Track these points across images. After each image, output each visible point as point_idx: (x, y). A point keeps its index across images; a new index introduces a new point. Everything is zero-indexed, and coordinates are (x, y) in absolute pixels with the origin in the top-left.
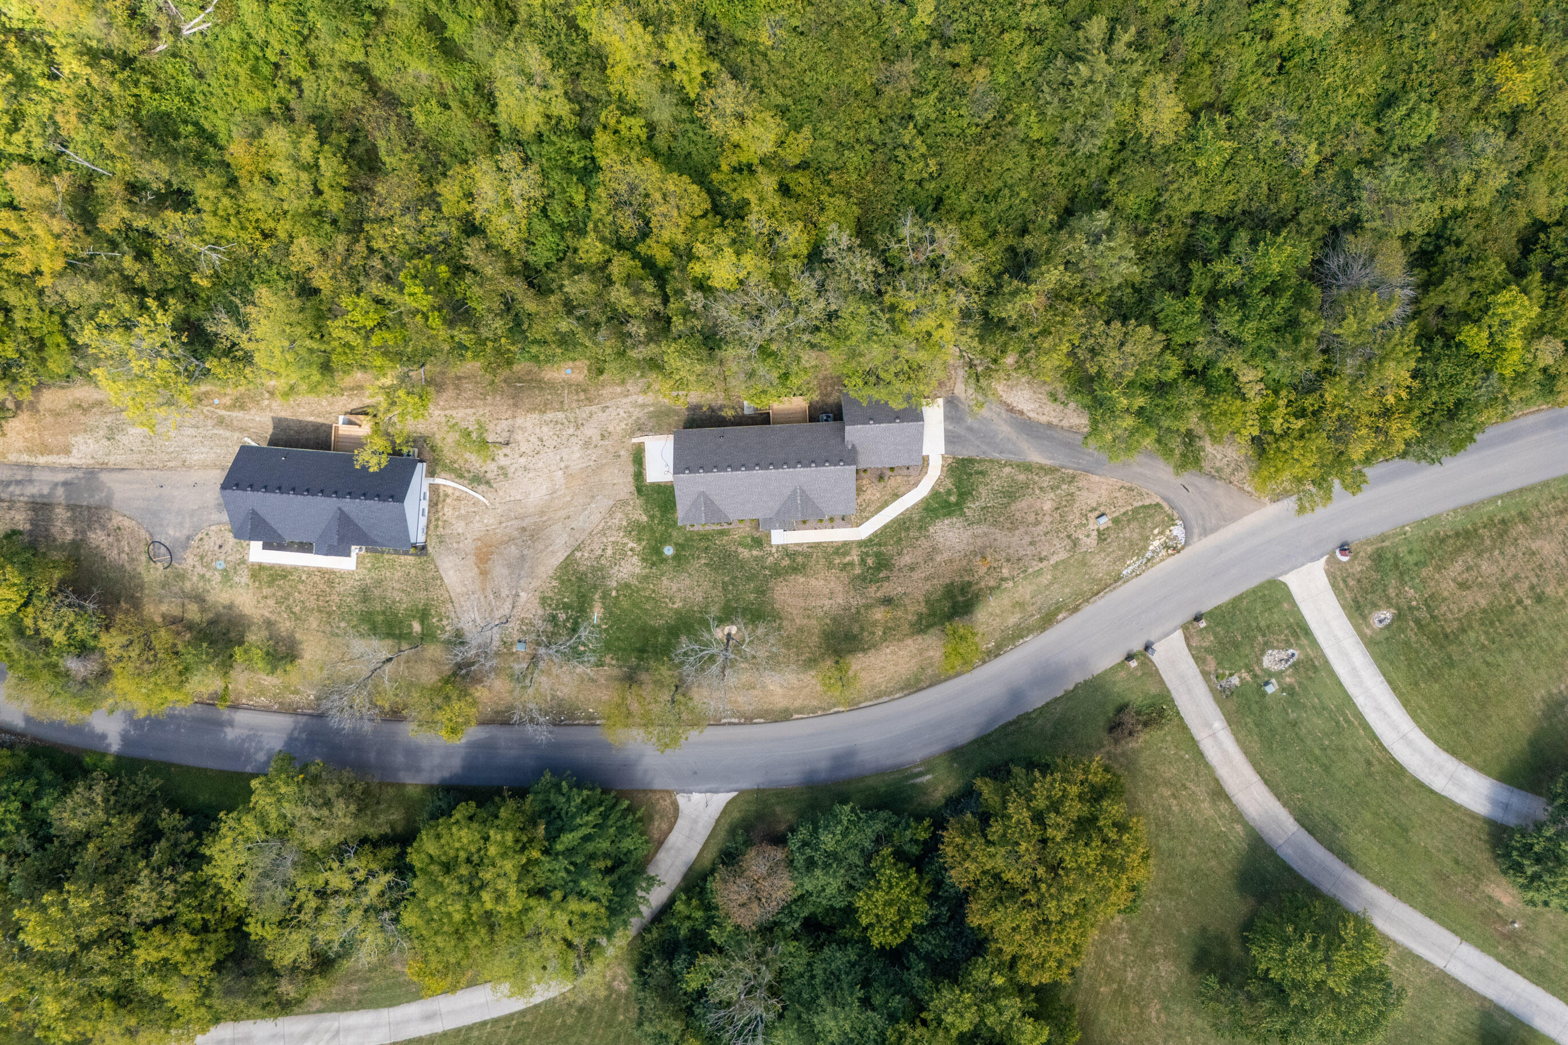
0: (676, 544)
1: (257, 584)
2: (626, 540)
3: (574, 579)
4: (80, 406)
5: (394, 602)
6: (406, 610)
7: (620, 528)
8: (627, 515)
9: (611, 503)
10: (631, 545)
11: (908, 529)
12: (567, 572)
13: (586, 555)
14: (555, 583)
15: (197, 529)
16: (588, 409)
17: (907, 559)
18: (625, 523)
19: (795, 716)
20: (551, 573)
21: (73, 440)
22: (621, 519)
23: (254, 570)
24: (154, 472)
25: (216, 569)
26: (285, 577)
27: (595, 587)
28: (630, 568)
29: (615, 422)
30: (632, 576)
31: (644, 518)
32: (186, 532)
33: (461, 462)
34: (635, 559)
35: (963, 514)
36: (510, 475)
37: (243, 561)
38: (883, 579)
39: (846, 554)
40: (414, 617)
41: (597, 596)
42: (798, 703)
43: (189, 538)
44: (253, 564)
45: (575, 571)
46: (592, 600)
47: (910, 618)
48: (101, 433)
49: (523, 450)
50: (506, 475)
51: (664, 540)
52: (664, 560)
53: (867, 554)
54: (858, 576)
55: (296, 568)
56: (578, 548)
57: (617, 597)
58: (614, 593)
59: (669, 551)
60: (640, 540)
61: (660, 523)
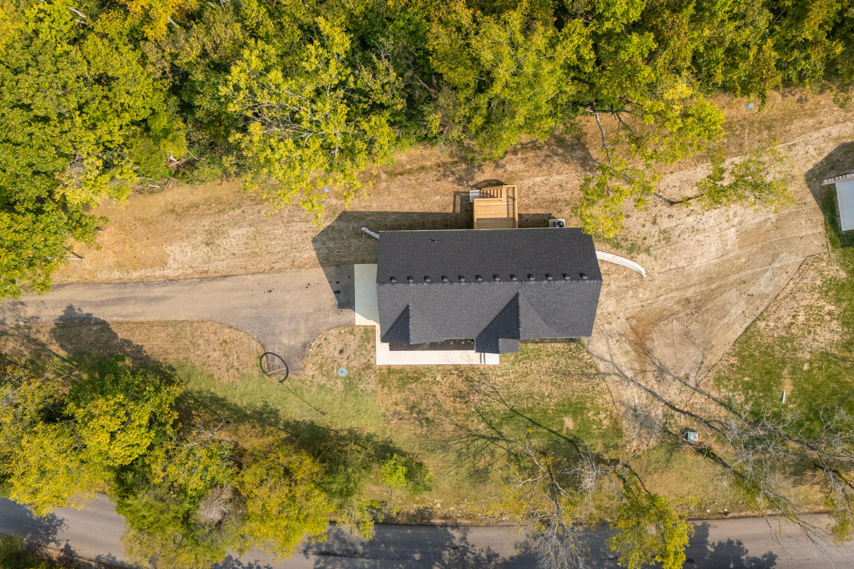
1: (386, 390)
3: (757, 354)
4: (173, 211)
5: (542, 397)
6: (557, 405)
8: (821, 272)
9: (800, 259)
10: (828, 307)
12: (749, 346)
13: (772, 324)
14: (734, 360)
15: (314, 334)
18: (818, 282)
20: (727, 349)
21: (168, 249)
22: (813, 279)
23: (382, 375)
24: (260, 276)
25: (338, 377)
26: (417, 379)
27: (784, 362)
28: (828, 335)
30: (831, 344)
32: (302, 339)
34: (835, 325)
36: (674, 239)
37: (368, 366)
40: (566, 412)
41: (785, 372)
43: (306, 345)
44: (380, 368)
45: (758, 345)
46: (779, 376)
48: (200, 238)
50: (668, 240)
55: (429, 368)
56: (760, 317)
57: (809, 371)
58: (806, 367)
60: (839, 301)
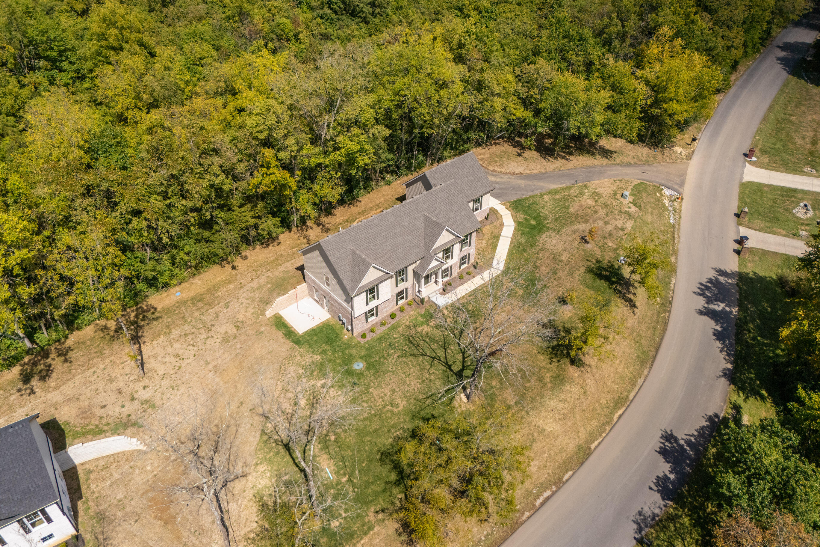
0: (361, 358)
2: (312, 382)
7: (299, 377)
8: (299, 364)
9: (277, 365)
10: (320, 383)
11: (524, 250)
16: (211, 311)
18: (301, 371)
19: (593, 446)
22: (295, 371)
28: (333, 402)
29: (243, 311)
30: (340, 406)
31: (318, 357)
33: (95, 421)
34: (332, 392)
35: (547, 228)
36: (158, 403)
38: (543, 288)
39: (500, 285)
42: (583, 435)
49: (161, 373)
50: (153, 407)
51: (348, 360)
52: (361, 374)
53: (514, 278)
54: (524, 295)
59: (359, 366)
60: (325, 375)
61: (334, 352)
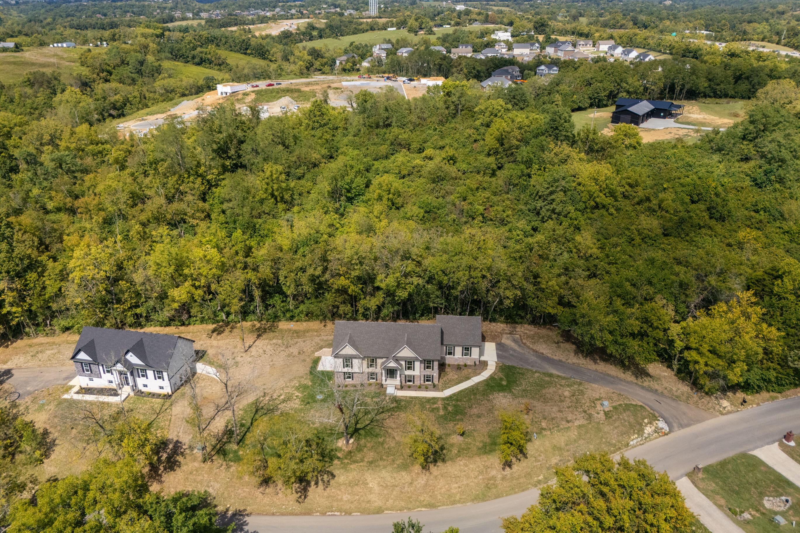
0: (326, 395)
2: (295, 392)
7: (294, 387)
10: (297, 394)
11: (475, 394)
13: (267, 399)
16: (296, 340)
17: (475, 411)
19: (386, 512)
23: (60, 402)
25: (38, 403)
29: (308, 348)
30: (292, 409)
31: (310, 384)
33: (215, 359)
34: (297, 401)
35: (511, 391)
36: (240, 365)
37: (58, 399)
38: (459, 420)
39: (434, 403)
42: (389, 504)
44: (62, 399)
47: (478, 444)
49: (253, 355)
50: (237, 366)
52: (315, 401)
53: (448, 404)
54: (442, 416)
56: (264, 396)
59: (320, 397)
60: (303, 392)
61: (319, 385)
